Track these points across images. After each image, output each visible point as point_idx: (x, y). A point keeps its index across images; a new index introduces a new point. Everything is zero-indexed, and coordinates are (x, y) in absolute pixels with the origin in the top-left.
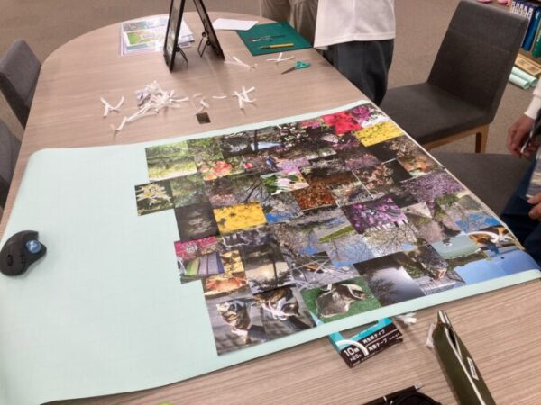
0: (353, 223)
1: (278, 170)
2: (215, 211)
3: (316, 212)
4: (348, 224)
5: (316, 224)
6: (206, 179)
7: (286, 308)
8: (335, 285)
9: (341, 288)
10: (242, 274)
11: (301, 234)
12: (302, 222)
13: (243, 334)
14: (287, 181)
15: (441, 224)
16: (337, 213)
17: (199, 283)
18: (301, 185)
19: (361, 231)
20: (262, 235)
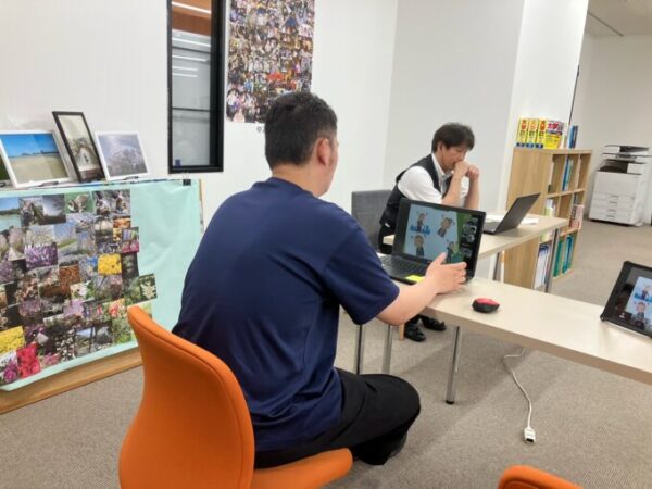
0: (55, 251)
1: (83, 305)
2: (120, 271)
3: (72, 263)
4: (59, 250)
7: (101, 204)
8: (78, 211)
9: (76, 209)
10: (115, 226)
11: (84, 247)
12: (81, 256)
14: (80, 293)
15: (8, 241)
17: (132, 226)
18: (74, 288)
19: (54, 244)
20: (101, 250)
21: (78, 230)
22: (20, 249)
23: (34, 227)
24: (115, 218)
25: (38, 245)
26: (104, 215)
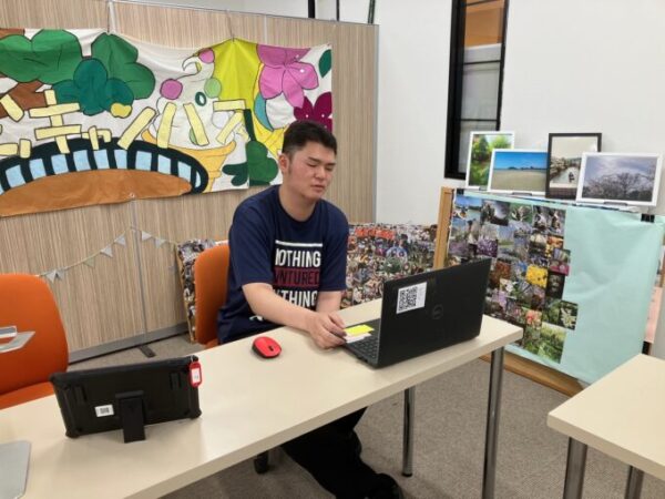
0: (497, 247)
1: (507, 299)
2: (545, 286)
3: (507, 261)
4: (499, 247)
5: (511, 254)
6: (540, 314)
8: (519, 220)
10: (550, 242)
11: (518, 251)
12: (514, 258)
13: (556, 215)
14: (507, 289)
15: (470, 229)
16: (500, 255)
18: (503, 282)
19: (497, 241)
20: (532, 259)
21: (516, 236)
22: (476, 237)
23: (487, 223)
24: (549, 235)
25: (487, 238)
26: (540, 229)
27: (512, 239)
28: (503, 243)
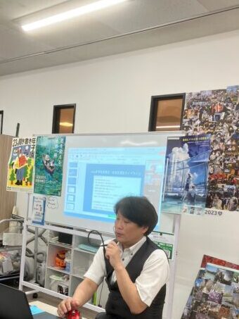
21: (235, 292)
25: (217, 291)
27: (232, 294)
28: (227, 296)
